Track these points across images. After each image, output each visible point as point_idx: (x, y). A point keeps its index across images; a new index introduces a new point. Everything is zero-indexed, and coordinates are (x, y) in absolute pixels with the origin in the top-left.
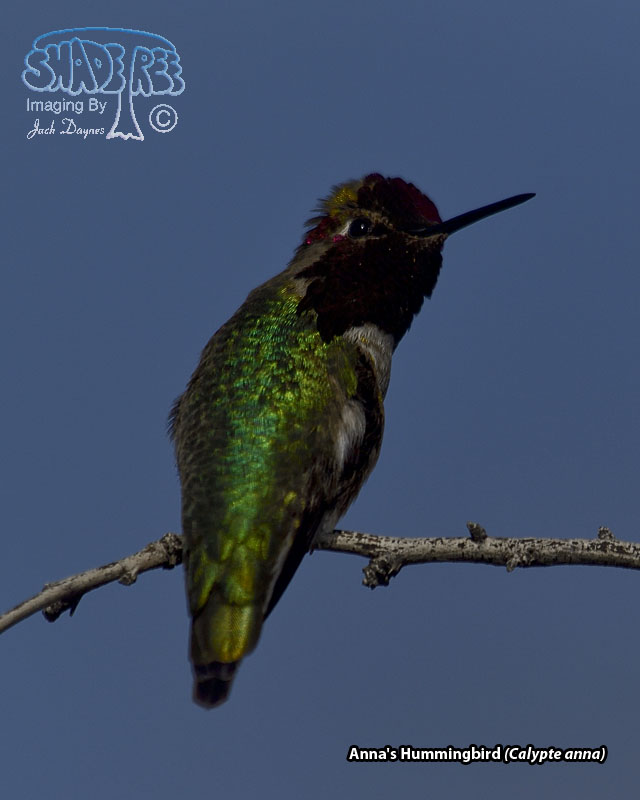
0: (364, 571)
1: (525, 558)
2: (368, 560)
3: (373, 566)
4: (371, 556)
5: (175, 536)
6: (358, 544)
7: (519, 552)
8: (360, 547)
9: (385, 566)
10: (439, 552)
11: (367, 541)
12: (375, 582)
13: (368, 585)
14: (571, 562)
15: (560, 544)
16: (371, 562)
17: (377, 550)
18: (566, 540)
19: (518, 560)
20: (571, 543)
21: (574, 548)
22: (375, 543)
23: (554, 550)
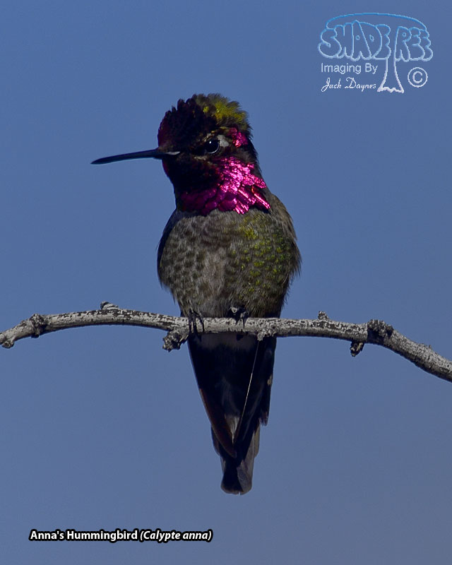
0: (164, 339)
1: (269, 332)
2: (167, 332)
3: (169, 336)
4: (169, 330)
5: (39, 316)
6: (160, 322)
7: (266, 328)
8: (161, 324)
9: (178, 336)
10: (213, 328)
11: (166, 320)
12: (171, 347)
13: (166, 349)
14: (300, 334)
15: (293, 323)
16: (168, 334)
17: (173, 326)
18: (297, 320)
19: (265, 333)
20: (300, 322)
21: (302, 325)
22: (171, 321)
23: (289, 327)
